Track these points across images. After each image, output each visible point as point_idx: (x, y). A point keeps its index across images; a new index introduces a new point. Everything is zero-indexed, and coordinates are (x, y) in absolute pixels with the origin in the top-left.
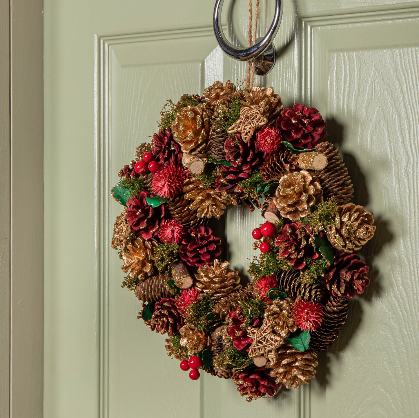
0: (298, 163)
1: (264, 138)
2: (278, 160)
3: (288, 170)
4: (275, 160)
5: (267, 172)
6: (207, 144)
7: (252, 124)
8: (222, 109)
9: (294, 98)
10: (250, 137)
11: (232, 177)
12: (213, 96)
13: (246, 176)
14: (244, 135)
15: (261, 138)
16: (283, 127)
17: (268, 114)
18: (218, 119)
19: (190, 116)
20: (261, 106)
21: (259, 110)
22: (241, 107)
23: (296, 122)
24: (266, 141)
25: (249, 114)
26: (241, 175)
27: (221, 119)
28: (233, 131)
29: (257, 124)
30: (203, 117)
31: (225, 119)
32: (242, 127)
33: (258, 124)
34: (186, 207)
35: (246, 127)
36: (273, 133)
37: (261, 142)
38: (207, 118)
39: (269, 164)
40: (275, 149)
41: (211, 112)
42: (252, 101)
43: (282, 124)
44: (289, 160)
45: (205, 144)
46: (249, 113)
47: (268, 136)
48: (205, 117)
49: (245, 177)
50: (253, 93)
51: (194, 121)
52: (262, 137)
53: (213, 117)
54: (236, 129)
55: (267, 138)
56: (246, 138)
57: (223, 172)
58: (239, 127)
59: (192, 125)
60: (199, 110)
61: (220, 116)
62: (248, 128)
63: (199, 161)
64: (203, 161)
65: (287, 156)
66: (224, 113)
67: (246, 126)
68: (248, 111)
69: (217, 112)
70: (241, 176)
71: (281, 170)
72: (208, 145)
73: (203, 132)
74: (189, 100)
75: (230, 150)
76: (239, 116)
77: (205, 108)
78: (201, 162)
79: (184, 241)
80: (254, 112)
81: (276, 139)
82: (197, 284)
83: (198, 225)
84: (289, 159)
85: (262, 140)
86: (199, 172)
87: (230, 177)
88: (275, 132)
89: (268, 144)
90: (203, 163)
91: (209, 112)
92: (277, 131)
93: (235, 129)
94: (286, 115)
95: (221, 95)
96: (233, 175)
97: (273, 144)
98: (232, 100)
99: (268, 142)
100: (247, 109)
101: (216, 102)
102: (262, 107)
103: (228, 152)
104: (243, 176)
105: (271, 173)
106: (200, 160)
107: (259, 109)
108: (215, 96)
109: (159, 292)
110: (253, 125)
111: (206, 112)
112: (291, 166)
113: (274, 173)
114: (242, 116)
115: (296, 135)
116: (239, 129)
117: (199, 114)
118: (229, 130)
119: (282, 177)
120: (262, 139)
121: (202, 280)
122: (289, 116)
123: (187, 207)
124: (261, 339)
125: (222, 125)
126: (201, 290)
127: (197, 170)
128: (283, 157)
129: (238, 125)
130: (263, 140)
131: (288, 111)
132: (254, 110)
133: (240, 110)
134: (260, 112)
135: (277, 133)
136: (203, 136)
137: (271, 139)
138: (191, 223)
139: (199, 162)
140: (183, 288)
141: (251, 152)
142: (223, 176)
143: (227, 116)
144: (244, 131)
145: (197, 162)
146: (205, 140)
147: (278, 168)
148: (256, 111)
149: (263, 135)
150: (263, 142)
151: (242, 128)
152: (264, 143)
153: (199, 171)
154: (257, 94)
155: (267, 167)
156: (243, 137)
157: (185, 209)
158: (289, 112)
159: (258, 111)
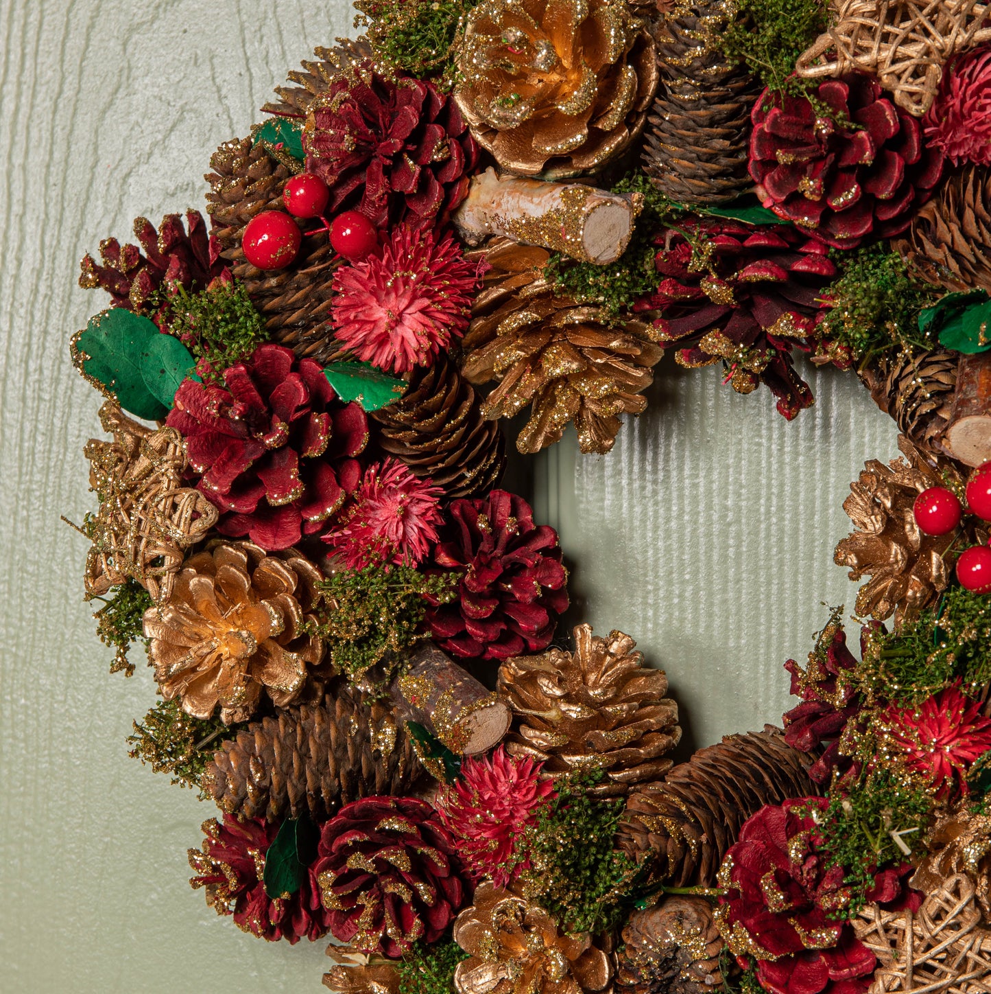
10: (934, 93)
14: (902, 82)
28: (832, 67)
45: (625, 133)
62: (915, 55)
63: (613, 203)
64: (629, 204)
73: (630, 77)
78: (621, 210)
79: (448, 555)
82: (528, 733)
86: (613, 253)
87: (753, 273)
90: (628, 212)
96: (769, 263)
104: (815, 269)
106: (617, 199)
109: (342, 772)
116: (865, 59)
118: (807, 66)
121: (552, 715)
124: (933, 959)
126: (546, 758)
136: (631, 97)
138: (463, 477)
139: (615, 207)
140: (467, 750)
145: (608, 209)
151: (885, 55)
153: (611, 250)
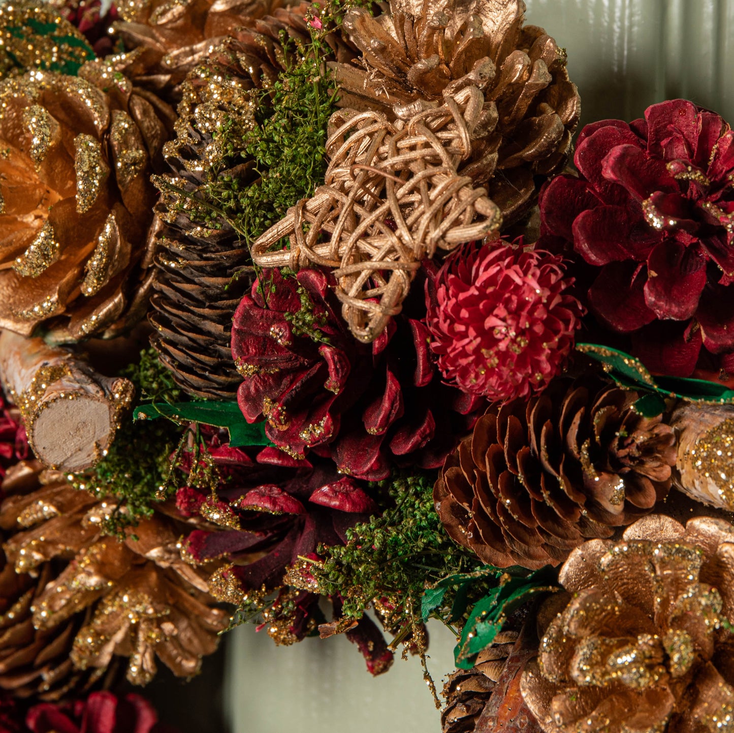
0: (674, 468)
1: (477, 321)
2: (557, 445)
3: (615, 509)
4: (539, 445)
5: (487, 511)
6: (130, 296)
7: (403, 231)
8: (221, 108)
9: (621, 38)
10: (392, 312)
11: (274, 502)
12: (169, 16)
13: (353, 503)
14: (353, 292)
15: (462, 321)
16: (585, 246)
17: (495, 156)
18: (200, 169)
19: (36, 141)
20: (456, 116)
21: (446, 144)
22: (334, 107)
23: (672, 223)
24: (488, 338)
25: (386, 164)
26: (325, 495)
27: (214, 173)
28: (286, 257)
29: (434, 234)
30: (110, 146)
31: (239, 167)
32: (341, 240)
33: (443, 236)
34: (16, 601)
35: (364, 246)
36: (532, 290)
37: (459, 345)
38: (137, 153)
39: (498, 465)
40: (542, 383)
41: (157, 111)
42: (400, 72)
43: (583, 227)
44: (622, 453)
45: (118, 298)
46: (382, 159)
47: (501, 311)
48: (125, 144)
49: (347, 507)
50: (407, 26)
51: (59, 166)
52: (464, 313)
53: (169, 150)
54: (305, 251)
55: (491, 322)
56: (364, 314)
57: (222, 468)
58: (324, 237)
59: (52, 183)
60: (89, 103)
61: (212, 152)
62: (377, 255)
63: (87, 394)
64: (108, 396)
65: (610, 426)
66: (235, 132)
67: (365, 235)
68: (378, 138)
69: (193, 122)
70: (323, 500)
71: (569, 508)
72: (138, 300)
73: (108, 229)
74: (36, 31)
75: (267, 365)
76: (324, 164)
77: (123, 83)
78: (94, 405)
80: (413, 154)
81: (550, 328)
83: (80, 684)
84: (621, 446)
85: (464, 335)
86: (87, 457)
87: (258, 501)
88: (543, 281)
89: (503, 356)
90: (105, 406)
91: (145, 113)
92: (553, 279)
93: (300, 246)
94: (608, 174)
95: (216, 14)
96: (276, 491)
97: (528, 358)
98: (277, 51)
99: (502, 346)
100: (370, 128)
101: (187, 54)
102: (467, 125)
103: (257, 373)
104: (335, 503)
105: (508, 518)
106: (92, 388)
107: (444, 135)
108: (180, 16)
110: (407, 237)
111: (131, 114)
112: (634, 484)
113: (529, 517)
114: (341, 172)
115: (670, 299)
116: (324, 251)
117: (91, 130)
118: (263, 249)
119: (578, 552)
120: (461, 328)
122: (624, 184)
123: (23, 600)
125: (219, 207)
127: (72, 445)
128: (585, 432)
129: (315, 221)
130: (472, 332)
131: (617, 151)
132: (413, 141)
133: (325, 127)
134: (451, 155)
135: (554, 289)
136: (110, 257)
137: (520, 332)
139: (84, 401)
141: (391, 386)
142: (220, 489)
143: (251, 157)
144: (353, 268)
145: (71, 402)
146: (122, 273)
147: (557, 495)
148: (427, 145)
149: (470, 303)
150: (470, 348)
151: (344, 249)
152: (477, 351)
153: (83, 455)
154: (430, 36)
155: (483, 476)
156: (345, 307)
157: (11, 615)
158: (621, 158)
159: (438, 149)
